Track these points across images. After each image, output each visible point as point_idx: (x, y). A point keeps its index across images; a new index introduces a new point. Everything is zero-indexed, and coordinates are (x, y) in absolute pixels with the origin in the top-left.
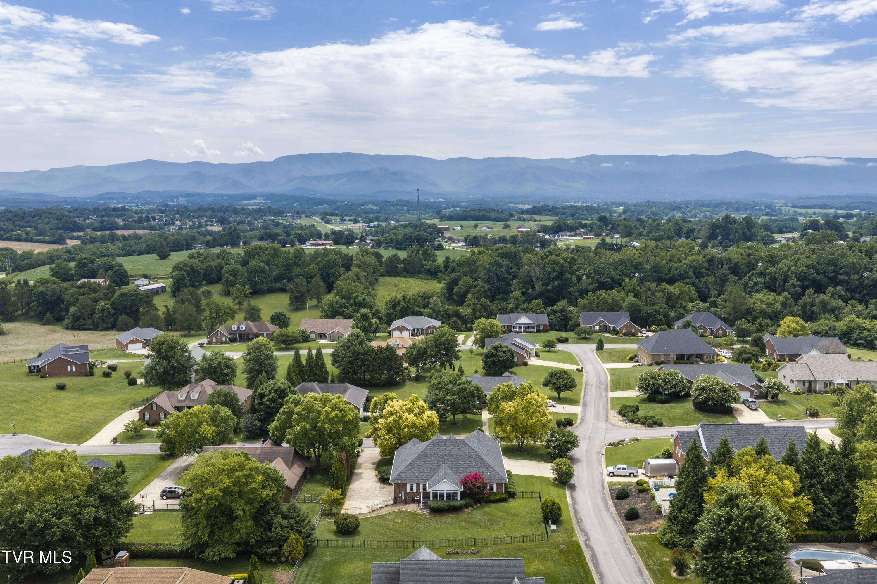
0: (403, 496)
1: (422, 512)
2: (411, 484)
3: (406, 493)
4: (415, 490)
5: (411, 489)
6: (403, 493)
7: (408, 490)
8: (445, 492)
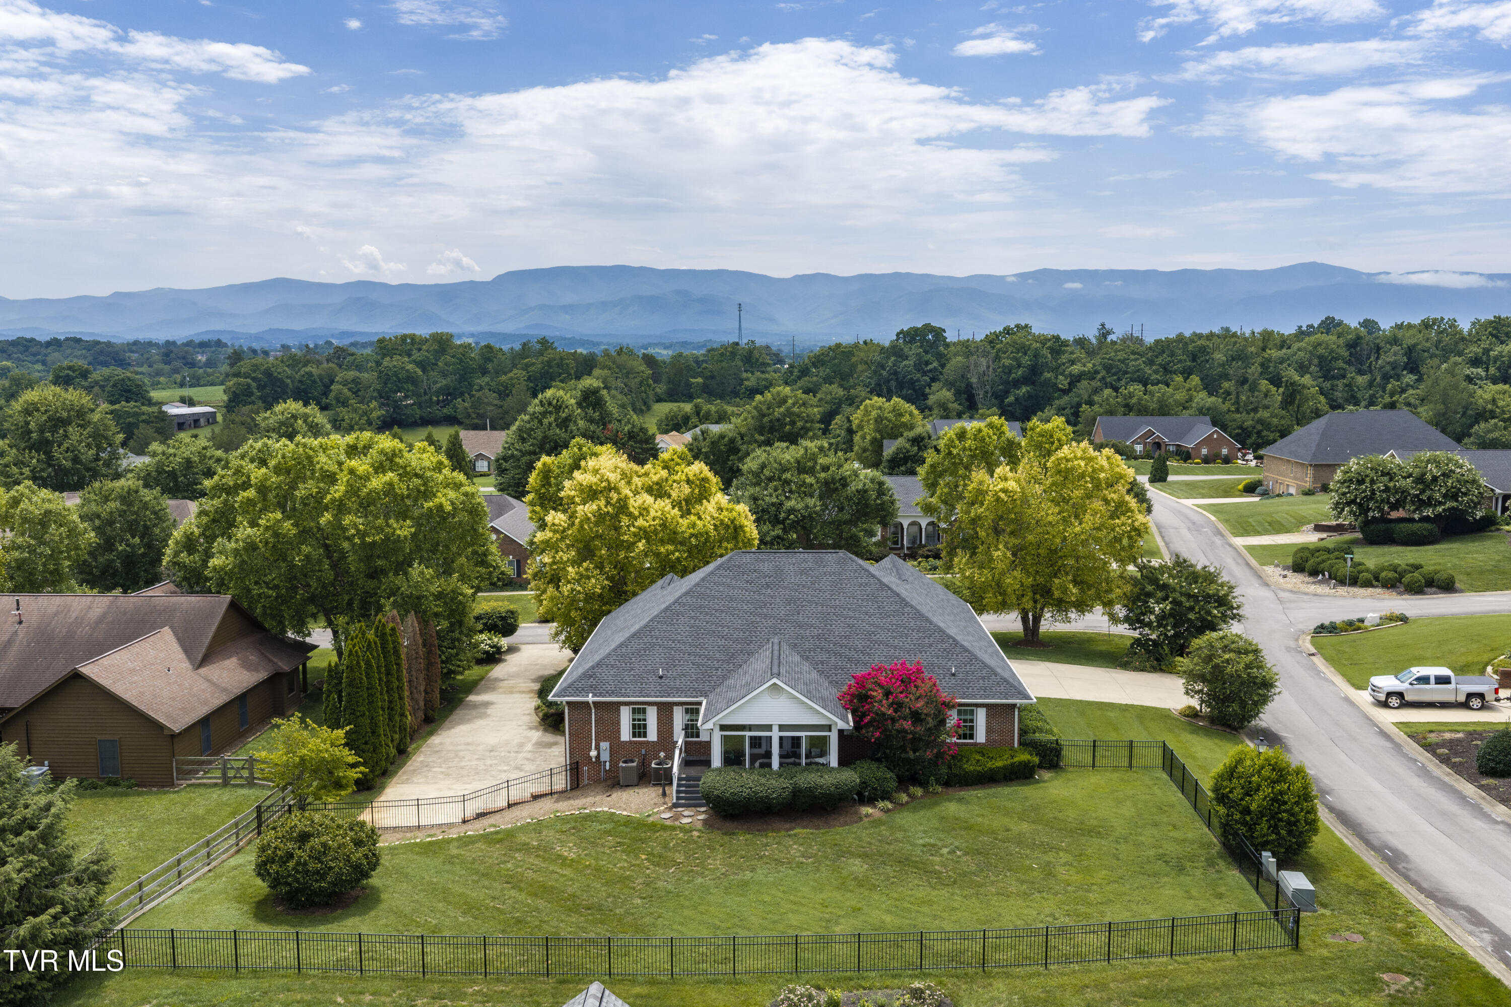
0: (605, 756)
1: (676, 818)
2: (639, 710)
3: (617, 747)
4: (652, 735)
5: (639, 729)
6: (605, 745)
7: (626, 735)
8: (775, 735)
